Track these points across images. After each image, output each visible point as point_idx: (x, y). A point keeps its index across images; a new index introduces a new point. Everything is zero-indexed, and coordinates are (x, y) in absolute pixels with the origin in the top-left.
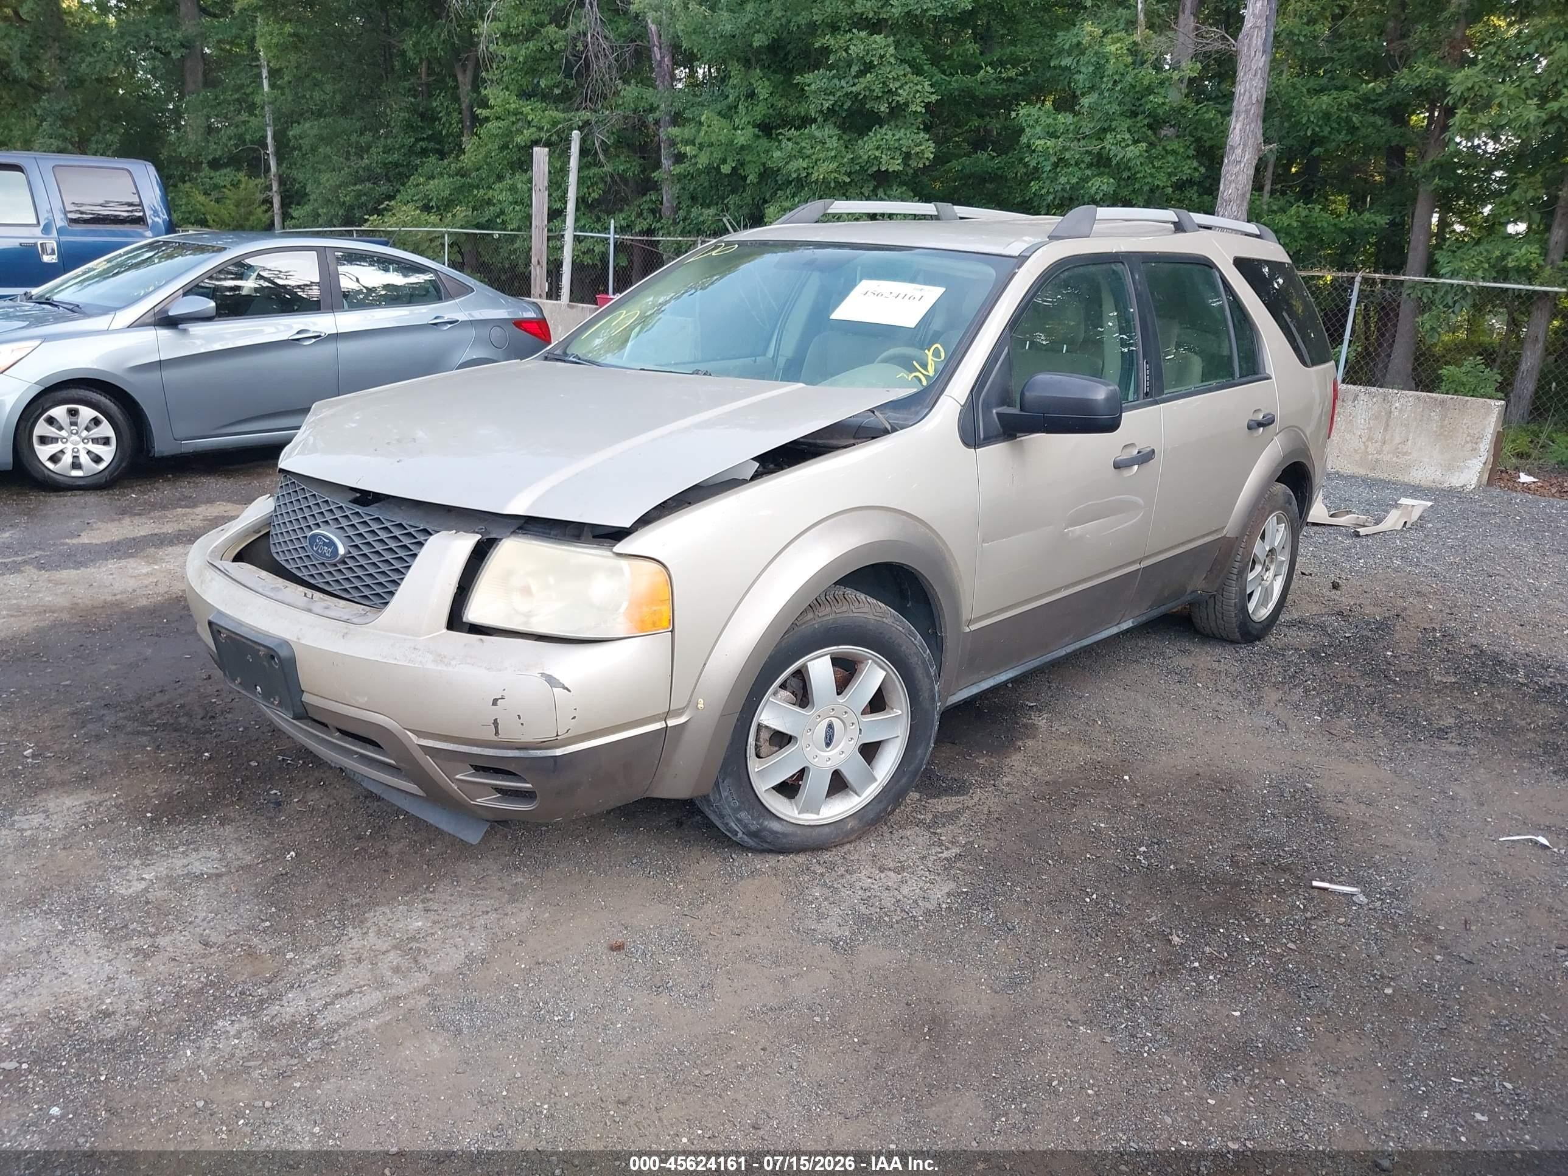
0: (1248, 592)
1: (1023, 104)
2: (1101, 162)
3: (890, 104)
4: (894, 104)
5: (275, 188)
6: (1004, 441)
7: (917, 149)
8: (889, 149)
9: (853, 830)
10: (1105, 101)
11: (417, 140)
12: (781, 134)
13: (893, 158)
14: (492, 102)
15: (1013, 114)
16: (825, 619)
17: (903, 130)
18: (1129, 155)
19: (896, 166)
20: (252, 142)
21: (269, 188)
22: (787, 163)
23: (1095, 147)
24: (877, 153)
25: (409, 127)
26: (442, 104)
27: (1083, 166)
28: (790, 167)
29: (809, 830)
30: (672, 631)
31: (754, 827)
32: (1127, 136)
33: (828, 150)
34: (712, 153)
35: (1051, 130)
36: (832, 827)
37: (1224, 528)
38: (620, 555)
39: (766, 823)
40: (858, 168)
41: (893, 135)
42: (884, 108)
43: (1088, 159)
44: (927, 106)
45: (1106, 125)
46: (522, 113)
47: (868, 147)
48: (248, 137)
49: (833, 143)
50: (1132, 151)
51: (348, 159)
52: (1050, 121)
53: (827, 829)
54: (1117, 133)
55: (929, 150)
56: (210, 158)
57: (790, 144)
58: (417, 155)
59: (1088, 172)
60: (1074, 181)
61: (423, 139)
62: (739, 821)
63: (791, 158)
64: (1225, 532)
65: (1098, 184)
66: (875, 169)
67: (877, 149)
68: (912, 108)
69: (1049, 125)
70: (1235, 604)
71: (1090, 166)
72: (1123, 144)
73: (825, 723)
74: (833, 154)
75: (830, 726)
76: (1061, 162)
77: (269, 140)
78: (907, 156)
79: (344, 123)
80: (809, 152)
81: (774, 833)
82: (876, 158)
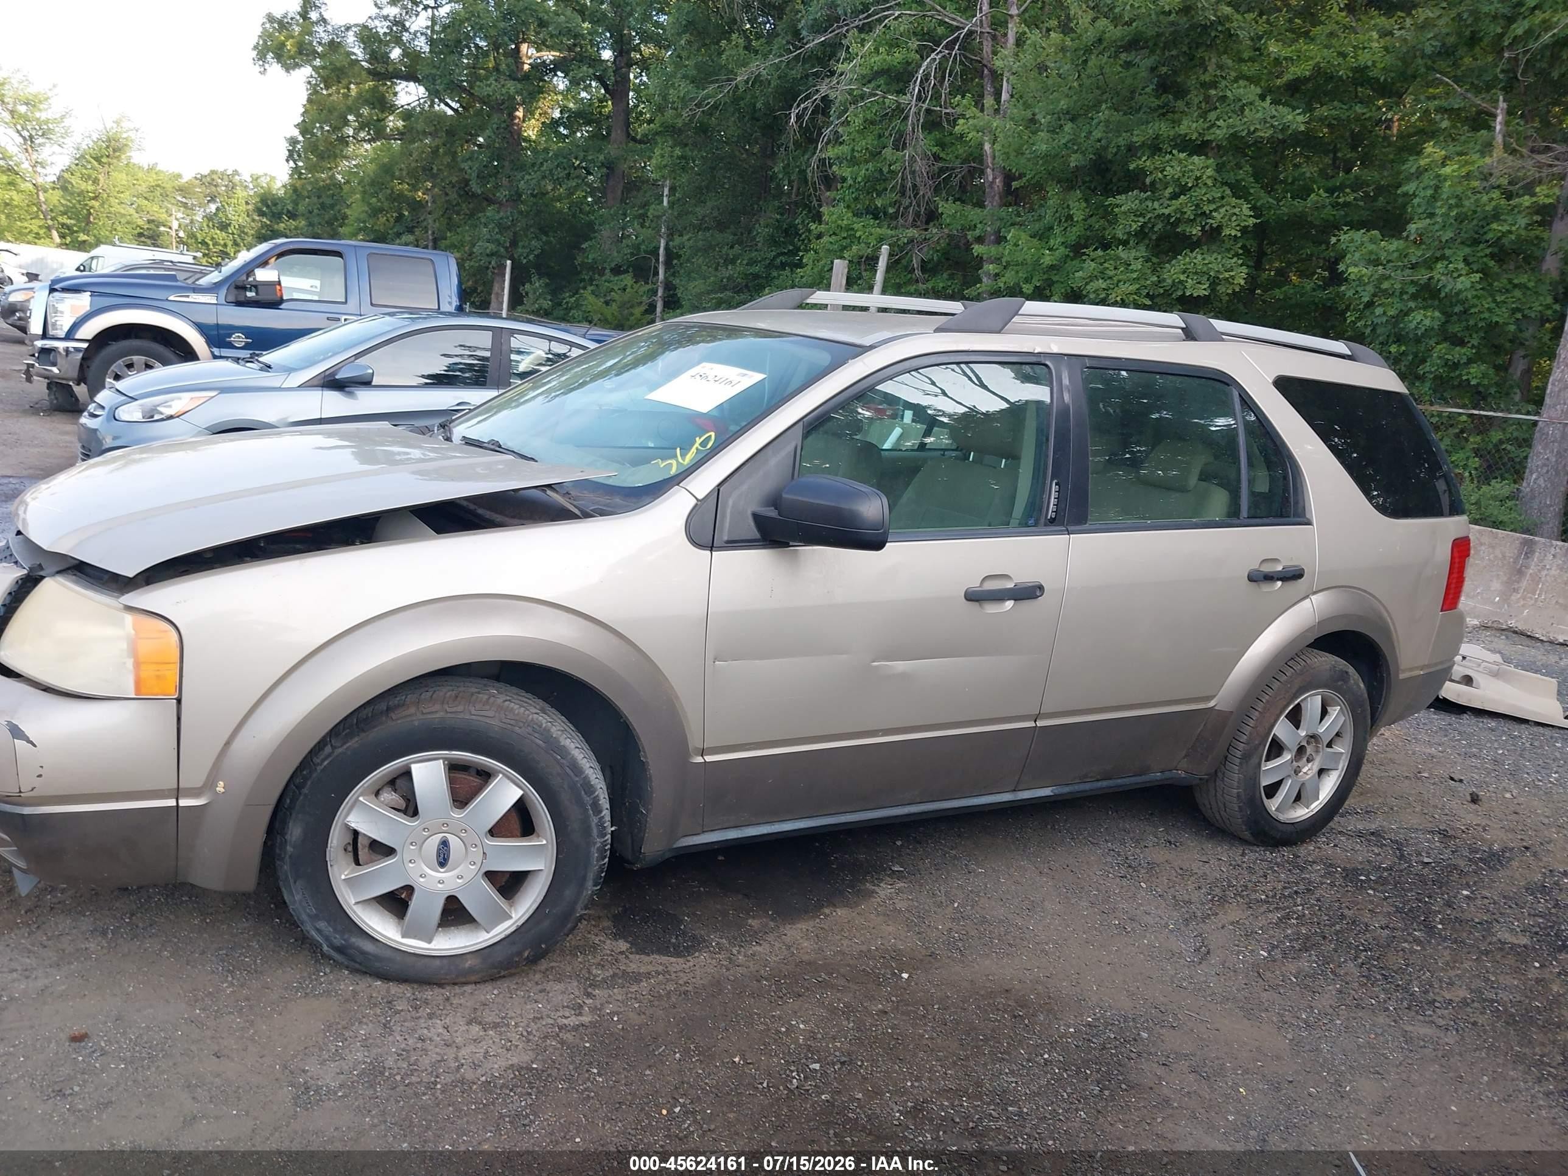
0: (1265, 782)
1: (1346, 228)
2: (1428, 293)
3: (1203, 227)
4: (1207, 228)
5: (660, 293)
6: (764, 547)
7: (1227, 275)
8: (1196, 273)
9: (471, 971)
10: (1437, 227)
11: (779, 255)
12: (1084, 254)
13: (1199, 283)
14: (825, 218)
15: (1333, 240)
16: (429, 716)
17: (1215, 255)
18: (1459, 286)
19: (1202, 290)
20: (646, 252)
21: (655, 293)
22: (1087, 284)
23: (1422, 276)
24: (1183, 277)
25: (773, 241)
26: (803, 222)
27: (1405, 297)
28: (1088, 287)
29: (414, 959)
30: (179, 701)
31: (338, 941)
32: (1461, 265)
33: (1133, 271)
34: (1017, 272)
35: (1373, 257)
36: (445, 961)
37: (1211, 698)
38: (129, 609)
39: (353, 940)
40: (1162, 291)
41: (1204, 259)
42: (1196, 231)
43: (1412, 290)
44: (1244, 230)
45: (1438, 254)
46: (853, 229)
47: (1173, 271)
48: (643, 247)
49: (1137, 265)
50: (1463, 283)
51: (716, 269)
52: (1372, 247)
53: (438, 962)
54: (1451, 262)
55: (1240, 276)
56: (613, 265)
57: (1093, 264)
58: (777, 268)
59: (1412, 304)
60: (1392, 312)
61: (783, 254)
62: (319, 931)
63: (1092, 278)
64: (1212, 704)
65: (1419, 318)
66: (1180, 293)
67: (1184, 272)
68: (1226, 232)
69: (1371, 252)
70: (1239, 796)
71: (1414, 297)
72: (1455, 275)
73: (436, 839)
74: (1135, 275)
75: (445, 843)
76: (1379, 292)
77: (662, 251)
78: (1214, 282)
79: (719, 237)
80: (1111, 273)
81: (363, 953)
82: (1181, 282)
